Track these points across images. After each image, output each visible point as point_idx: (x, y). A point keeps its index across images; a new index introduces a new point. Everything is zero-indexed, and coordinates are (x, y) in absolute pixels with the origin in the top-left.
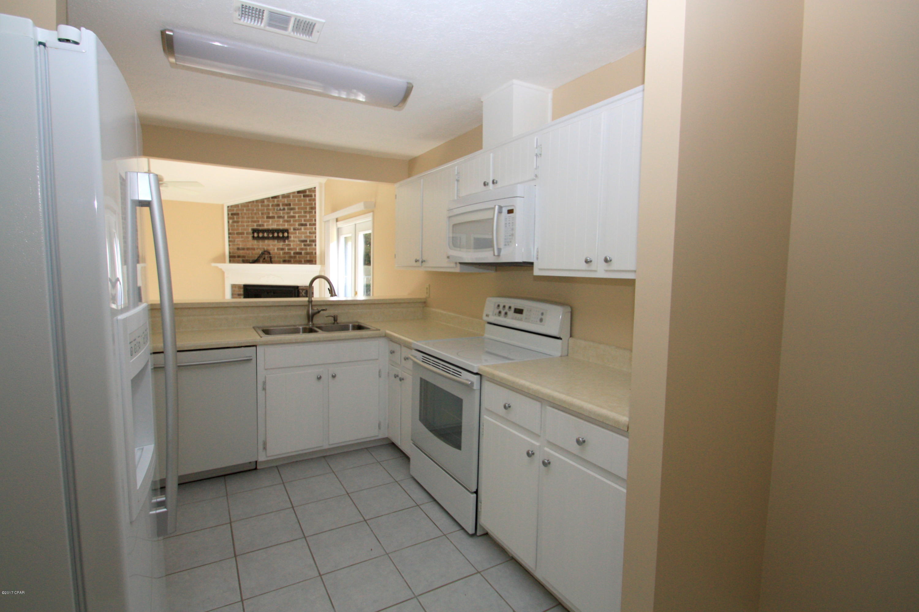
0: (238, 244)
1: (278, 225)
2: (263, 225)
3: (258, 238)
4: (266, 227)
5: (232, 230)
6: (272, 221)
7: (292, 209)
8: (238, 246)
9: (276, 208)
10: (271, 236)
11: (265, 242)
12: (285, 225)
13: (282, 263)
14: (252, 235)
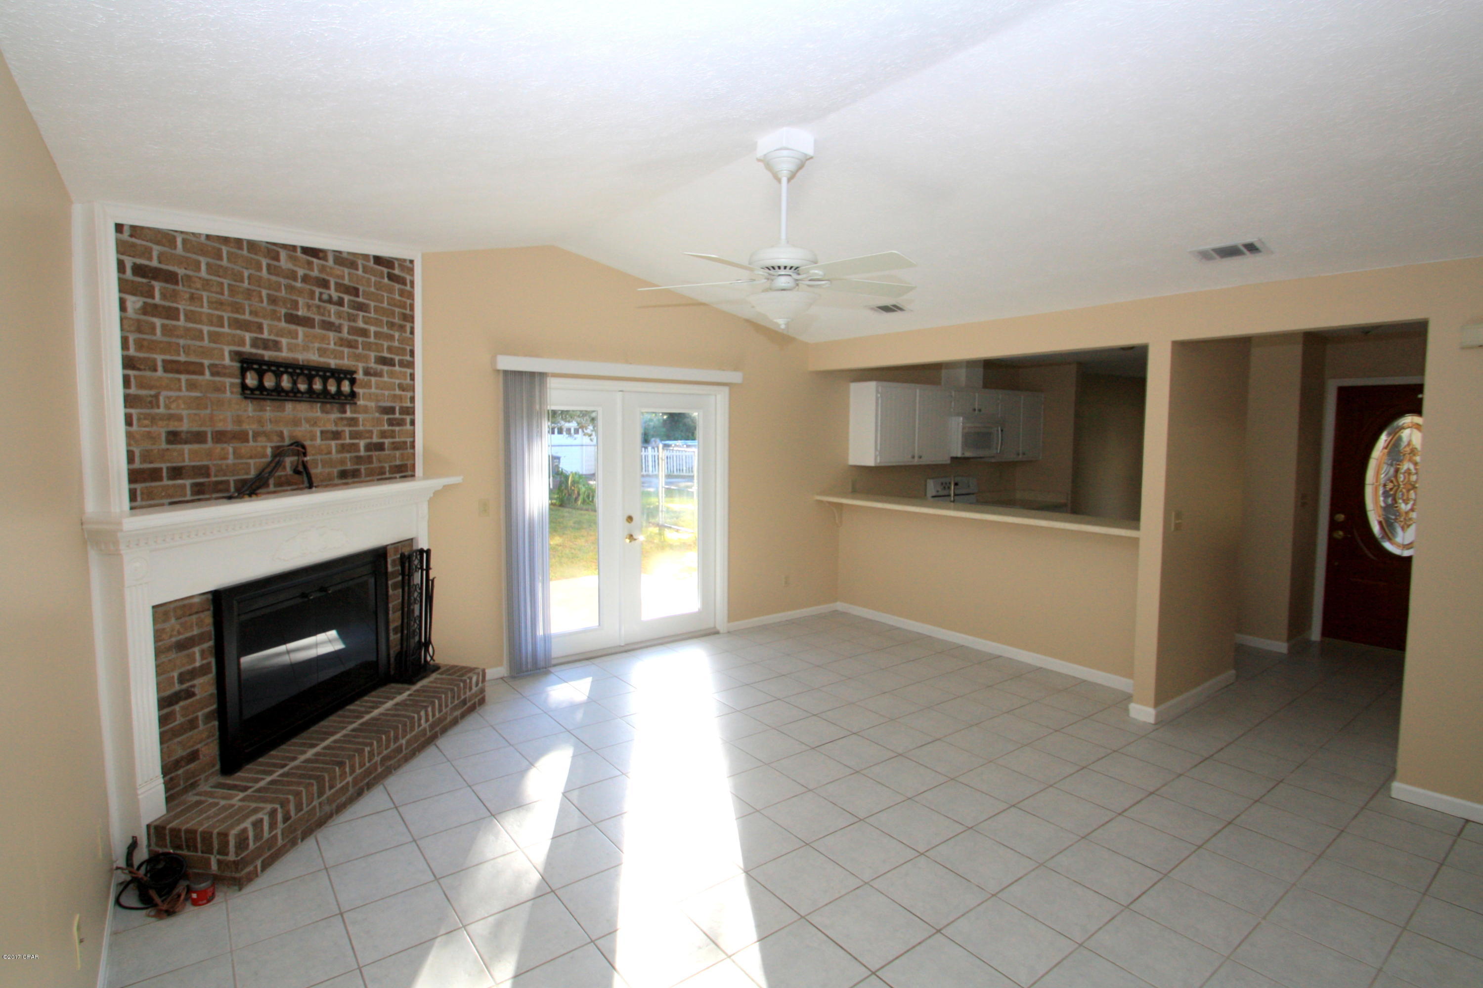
0: (171, 417)
1: (322, 351)
2: (276, 346)
3: (260, 394)
4: (284, 355)
5: (140, 345)
6: (306, 336)
7: (362, 307)
8: (173, 426)
9: (318, 291)
10: (302, 387)
11: (284, 411)
12: (341, 355)
13: (337, 481)
14: (238, 381)
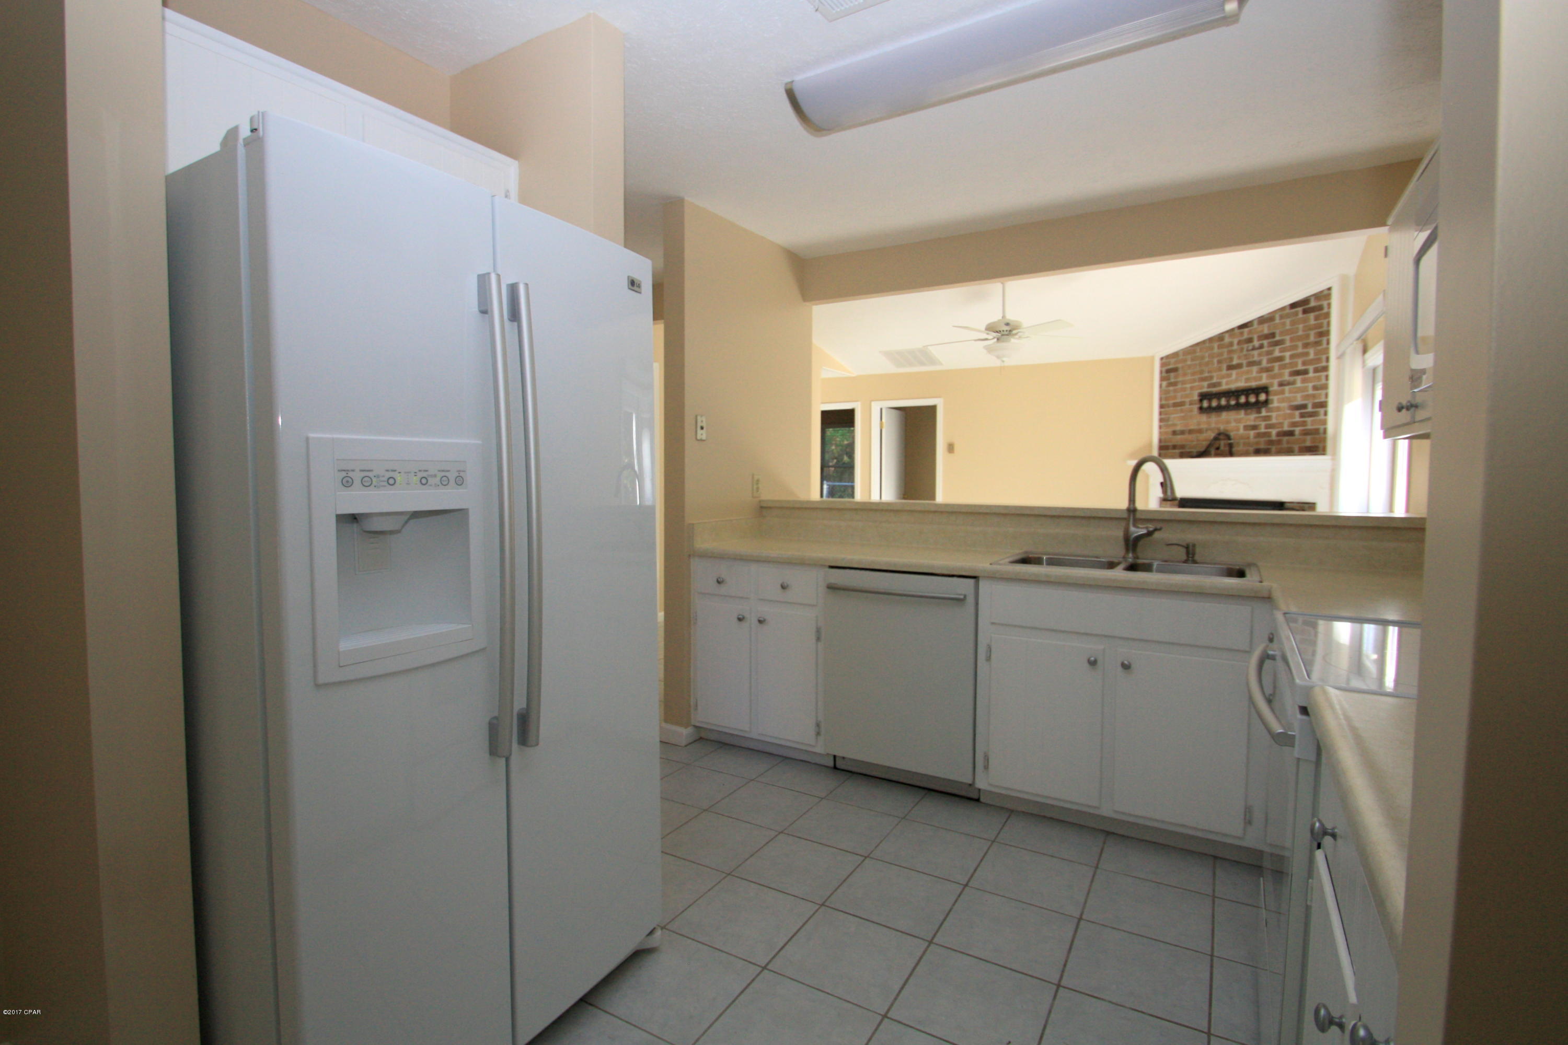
0: (1173, 425)
1: (1247, 380)
2: (1219, 384)
3: (1210, 410)
4: (1224, 387)
5: (1166, 399)
7: (1277, 343)
8: (1174, 428)
10: (1233, 402)
11: (1221, 416)
12: (1260, 378)
13: (1252, 454)
14: (1198, 406)
